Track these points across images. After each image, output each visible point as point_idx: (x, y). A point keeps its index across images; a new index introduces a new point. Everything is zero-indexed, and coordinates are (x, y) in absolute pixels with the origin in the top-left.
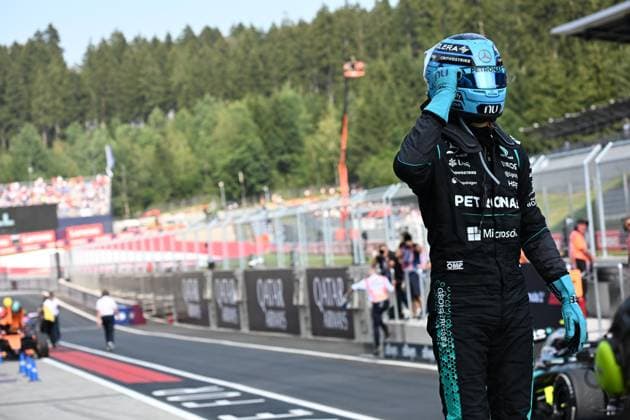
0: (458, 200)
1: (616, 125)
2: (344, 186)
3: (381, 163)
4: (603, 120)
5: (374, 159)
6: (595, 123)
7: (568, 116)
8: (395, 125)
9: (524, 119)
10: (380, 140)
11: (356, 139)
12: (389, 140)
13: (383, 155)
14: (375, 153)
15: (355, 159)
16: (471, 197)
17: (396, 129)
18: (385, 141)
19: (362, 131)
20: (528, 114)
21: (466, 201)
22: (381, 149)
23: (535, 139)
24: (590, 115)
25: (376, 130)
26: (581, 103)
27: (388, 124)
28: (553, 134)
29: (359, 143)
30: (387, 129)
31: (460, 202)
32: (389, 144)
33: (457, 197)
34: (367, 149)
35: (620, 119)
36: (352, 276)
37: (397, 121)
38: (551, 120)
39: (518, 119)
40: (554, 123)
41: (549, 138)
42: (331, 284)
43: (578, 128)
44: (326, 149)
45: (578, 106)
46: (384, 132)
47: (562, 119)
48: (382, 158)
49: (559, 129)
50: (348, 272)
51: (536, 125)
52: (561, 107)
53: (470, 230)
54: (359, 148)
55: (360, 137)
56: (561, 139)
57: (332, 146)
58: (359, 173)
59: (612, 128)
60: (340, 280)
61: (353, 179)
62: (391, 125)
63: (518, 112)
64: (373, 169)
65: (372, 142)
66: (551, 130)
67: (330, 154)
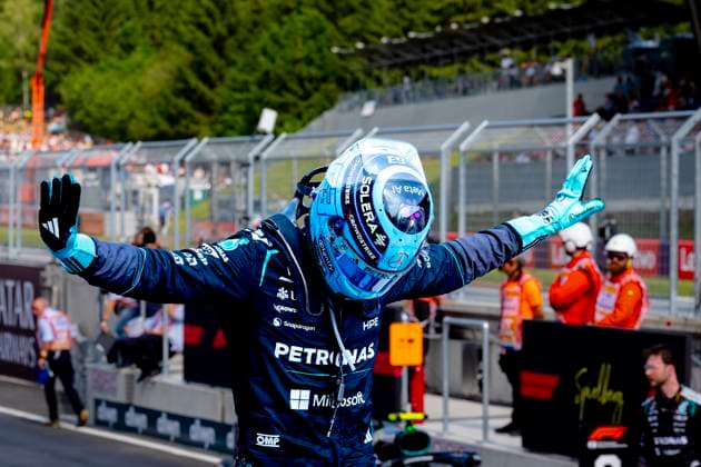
0: (280, 349)
1: (489, 57)
2: (37, 110)
3: (100, 78)
4: (467, 47)
5: (88, 70)
6: (455, 51)
7: (412, 35)
8: (128, 18)
9: (340, 29)
10: (101, 39)
11: (63, 34)
12: (116, 40)
13: (102, 64)
14: (91, 60)
15: (58, 66)
16: (300, 349)
17: (129, 24)
18: (109, 42)
19: (74, 23)
20: (348, 22)
21: (293, 353)
22: (102, 55)
23: (356, 66)
24: (449, 38)
25: (97, 23)
26: (434, 13)
27: (115, 16)
28: (385, 62)
29: (66, 42)
30: (115, 22)
31: (283, 353)
32: (117, 49)
33: (279, 345)
34: (79, 52)
35: (495, 49)
36: (48, 283)
37: (132, 11)
38: (384, 40)
39: (330, 28)
40: (389, 45)
41: (379, 68)
42: (14, 289)
43: (427, 56)
44: (11, 46)
45: (429, 18)
46: (108, 28)
47: (403, 40)
48: (102, 70)
49: (397, 56)
50: (43, 274)
51: (360, 45)
52: (401, 16)
53: (295, 394)
54: (66, 50)
55: (70, 33)
56: (397, 72)
57: (22, 42)
58: (62, 90)
59: (482, 60)
60: (28, 286)
61: (52, 100)
62: (122, 18)
63: (332, 17)
64: (86, 86)
65: (88, 42)
66: (383, 56)
67: (17, 56)
